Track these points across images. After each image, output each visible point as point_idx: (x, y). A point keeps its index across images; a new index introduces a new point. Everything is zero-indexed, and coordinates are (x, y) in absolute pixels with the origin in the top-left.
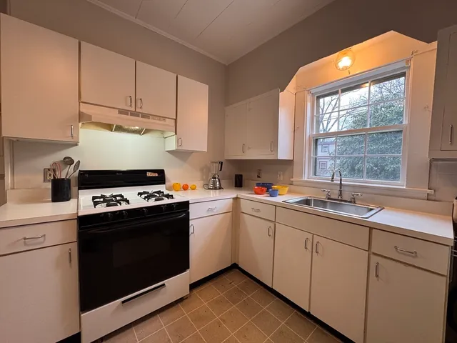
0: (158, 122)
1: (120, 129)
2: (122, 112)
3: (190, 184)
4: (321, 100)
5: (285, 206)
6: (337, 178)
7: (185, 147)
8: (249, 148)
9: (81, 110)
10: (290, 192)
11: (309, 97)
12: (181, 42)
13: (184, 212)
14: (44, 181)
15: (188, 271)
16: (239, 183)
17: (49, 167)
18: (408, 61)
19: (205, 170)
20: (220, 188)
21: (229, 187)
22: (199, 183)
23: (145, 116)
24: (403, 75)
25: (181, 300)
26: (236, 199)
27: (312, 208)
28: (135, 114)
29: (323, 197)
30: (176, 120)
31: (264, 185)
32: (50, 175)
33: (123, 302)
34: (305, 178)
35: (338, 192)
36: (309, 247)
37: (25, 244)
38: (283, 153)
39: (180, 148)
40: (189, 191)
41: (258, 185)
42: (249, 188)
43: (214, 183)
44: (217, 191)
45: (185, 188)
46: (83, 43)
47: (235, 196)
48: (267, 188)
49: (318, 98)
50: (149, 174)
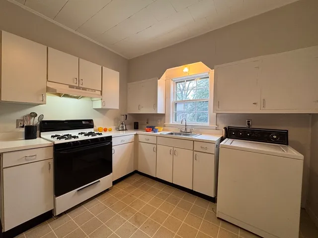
0: (92, 92)
1: (66, 96)
2: (71, 87)
3: (108, 128)
4: (178, 84)
5: (161, 136)
6: (184, 122)
7: (107, 107)
8: (142, 107)
9: (48, 86)
10: (163, 130)
11: (172, 82)
12: (102, 45)
13: (109, 142)
14: (17, 127)
15: (111, 174)
16: (136, 127)
17: (20, 119)
18: (209, 73)
19: (116, 120)
20: (126, 130)
21: (131, 129)
22: (113, 128)
23: (84, 89)
24: (208, 77)
25: (107, 190)
26: (136, 135)
27: (174, 136)
28: (78, 88)
29: (179, 132)
30: (101, 91)
31: (150, 127)
32: (21, 124)
33: (78, 190)
34: (171, 123)
35: (184, 129)
36: (172, 154)
37: (26, 160)
38: (160, 110)
39: (104, 107)
40: (108, 132)
41: (147, 127)
42: (142, 129)
43: (122, 127)
44: (124, 131)
45: (105, 130)
46: (49, 48)
47: (135, 133)
48: (152, 129)
49: (176, 83)
50: (83, 122)
